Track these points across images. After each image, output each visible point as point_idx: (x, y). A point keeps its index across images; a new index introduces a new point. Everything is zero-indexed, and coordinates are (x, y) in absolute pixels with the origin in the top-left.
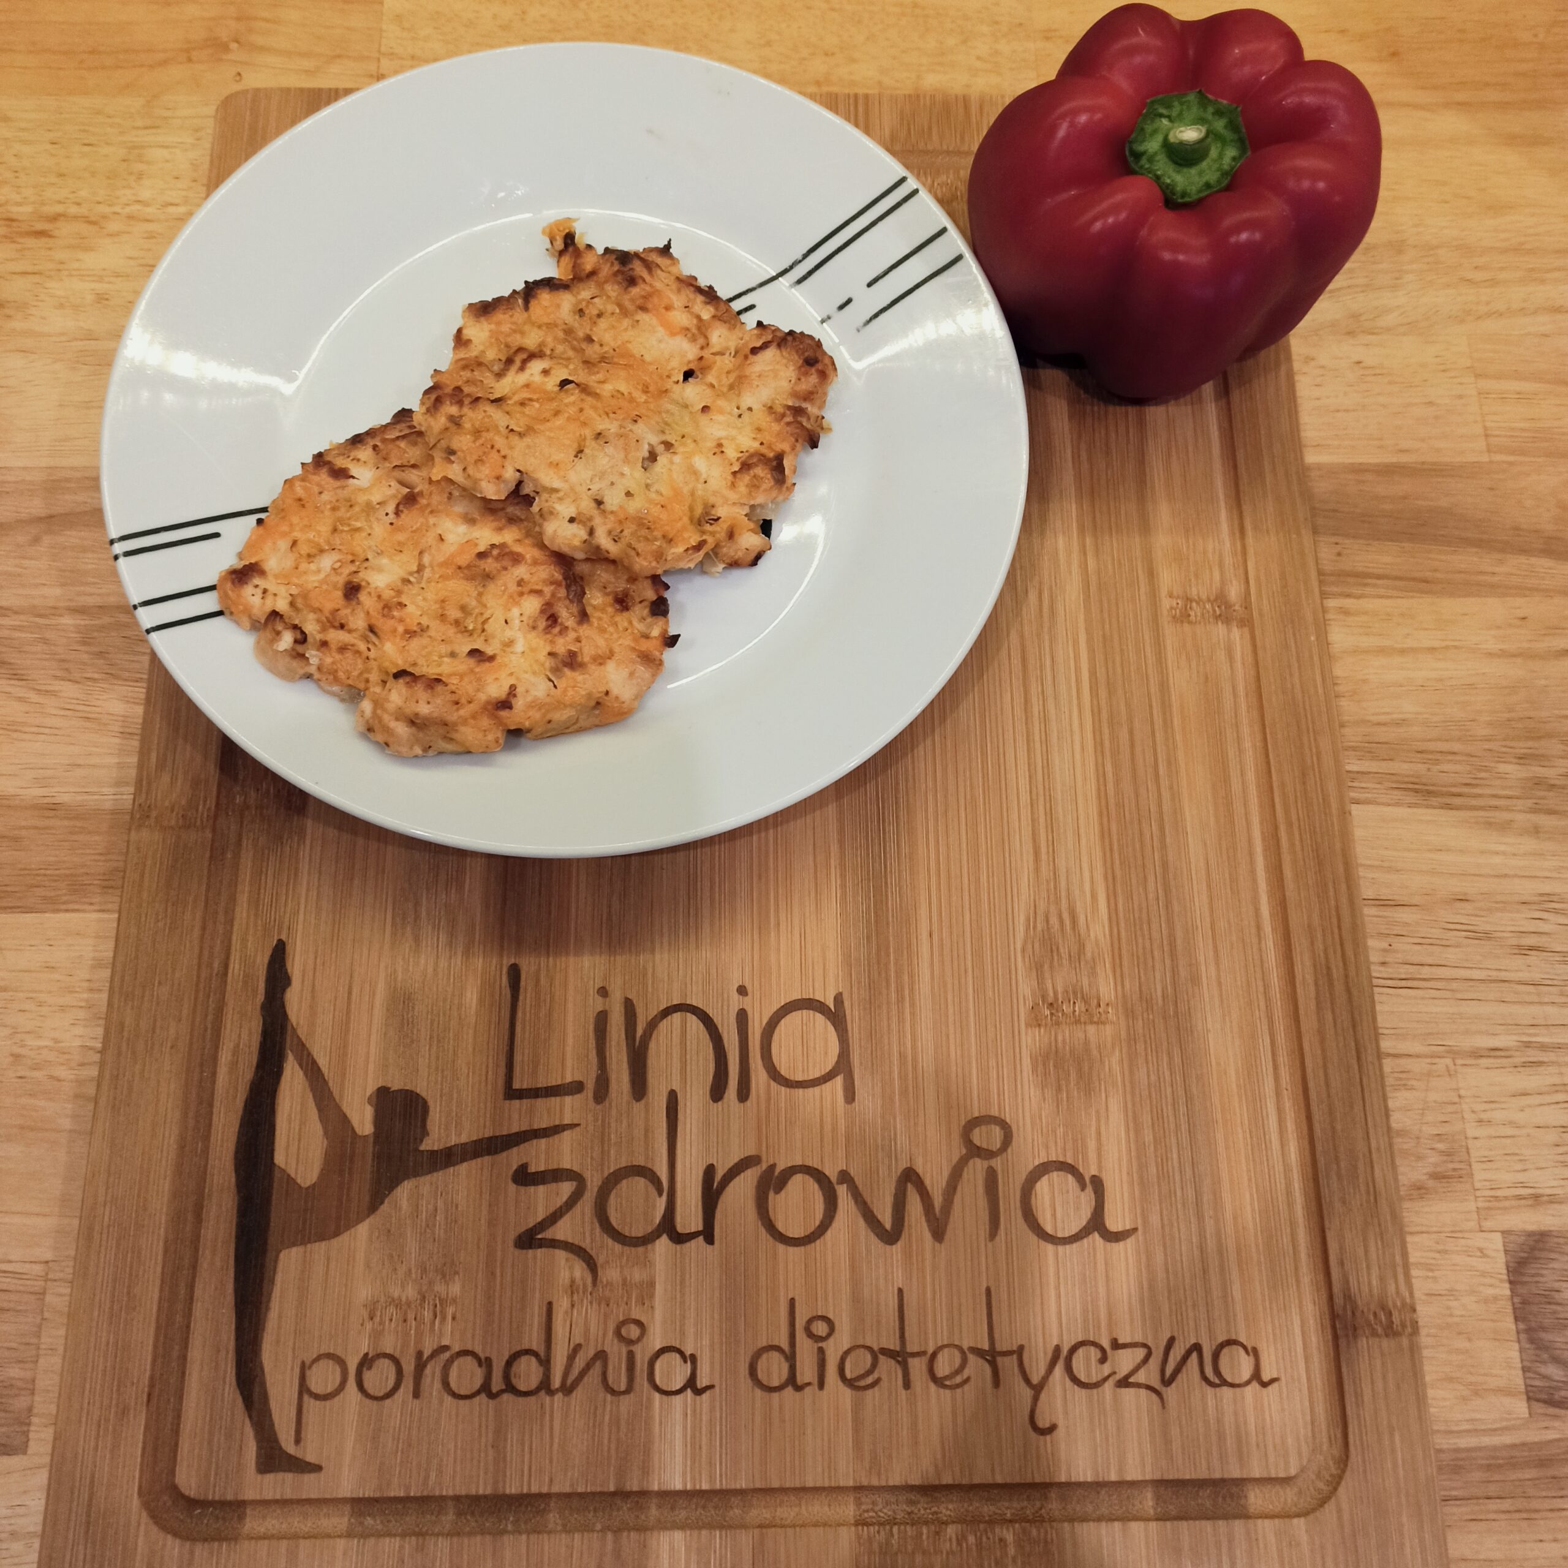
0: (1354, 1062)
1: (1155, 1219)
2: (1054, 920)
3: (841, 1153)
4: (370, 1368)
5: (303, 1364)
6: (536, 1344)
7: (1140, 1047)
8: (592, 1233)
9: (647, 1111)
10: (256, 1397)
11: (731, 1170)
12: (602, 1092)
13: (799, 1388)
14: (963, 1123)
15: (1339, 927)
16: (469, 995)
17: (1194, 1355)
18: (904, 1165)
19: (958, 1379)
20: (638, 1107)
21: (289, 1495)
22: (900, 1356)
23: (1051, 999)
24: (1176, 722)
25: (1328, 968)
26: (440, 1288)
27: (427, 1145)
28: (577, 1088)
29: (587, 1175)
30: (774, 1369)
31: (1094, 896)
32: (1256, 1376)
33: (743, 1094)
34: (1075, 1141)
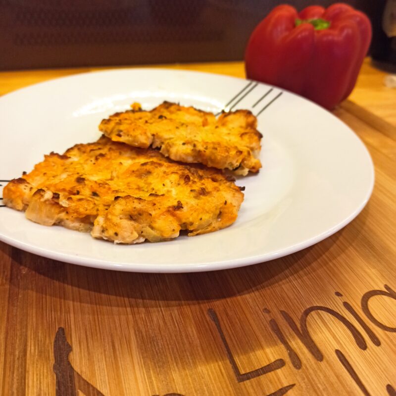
12: (297, 363)
20: (323, 364)
28: (280, 363)
33: (377, 343)
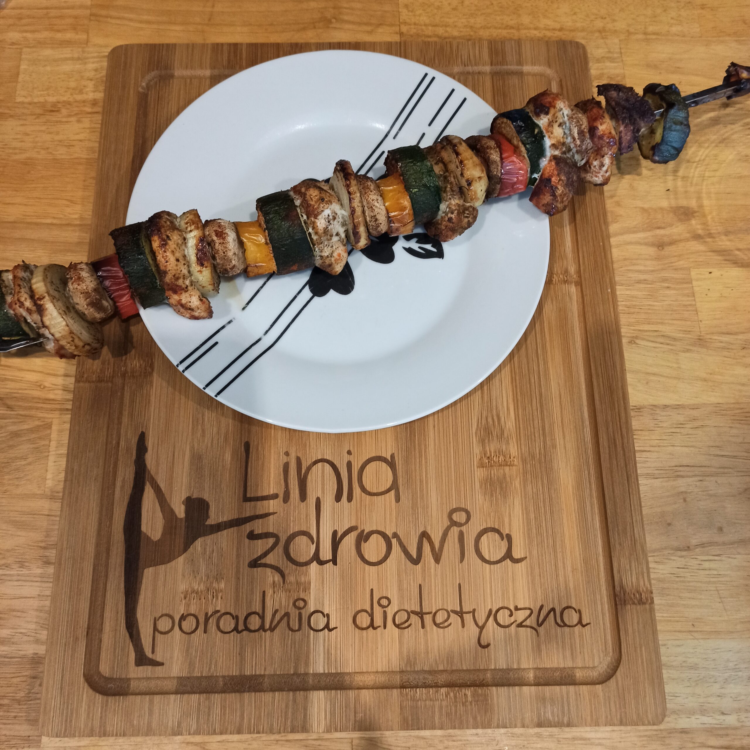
0: (626, 482)
1: (535, 552)
2: (490, 420)
3: (394, 524)
4: (184, 620)
5: (155, 618)
6: (258, 609)
7: (529, 476)
8: (283, 561)
9: (307, 507)
10: (134, 633)
11: (344, 532)
12: (286, 498)
13: (375, 628)
14: (448, 511)
15: (620, 422)
16: (227, 455)
17: (552, 613)
18: (422, 530)
19: (446, 624)
20: (303, 505)
21: (149, 675)
22: (421, 614)
23: (488, 455)
24: (546, 330)
25: (615, 440)
26: (215, 585)
27: (209, 522)
28: (275, 496)
29: (280, 535)
30: (364, 620)
31: (508, 409)
32: (580, 622)
33: (350, 499)
34: (499, 518)
